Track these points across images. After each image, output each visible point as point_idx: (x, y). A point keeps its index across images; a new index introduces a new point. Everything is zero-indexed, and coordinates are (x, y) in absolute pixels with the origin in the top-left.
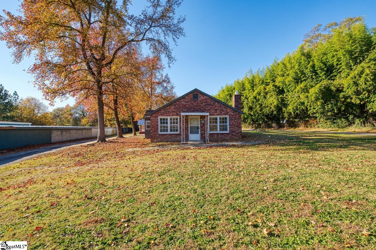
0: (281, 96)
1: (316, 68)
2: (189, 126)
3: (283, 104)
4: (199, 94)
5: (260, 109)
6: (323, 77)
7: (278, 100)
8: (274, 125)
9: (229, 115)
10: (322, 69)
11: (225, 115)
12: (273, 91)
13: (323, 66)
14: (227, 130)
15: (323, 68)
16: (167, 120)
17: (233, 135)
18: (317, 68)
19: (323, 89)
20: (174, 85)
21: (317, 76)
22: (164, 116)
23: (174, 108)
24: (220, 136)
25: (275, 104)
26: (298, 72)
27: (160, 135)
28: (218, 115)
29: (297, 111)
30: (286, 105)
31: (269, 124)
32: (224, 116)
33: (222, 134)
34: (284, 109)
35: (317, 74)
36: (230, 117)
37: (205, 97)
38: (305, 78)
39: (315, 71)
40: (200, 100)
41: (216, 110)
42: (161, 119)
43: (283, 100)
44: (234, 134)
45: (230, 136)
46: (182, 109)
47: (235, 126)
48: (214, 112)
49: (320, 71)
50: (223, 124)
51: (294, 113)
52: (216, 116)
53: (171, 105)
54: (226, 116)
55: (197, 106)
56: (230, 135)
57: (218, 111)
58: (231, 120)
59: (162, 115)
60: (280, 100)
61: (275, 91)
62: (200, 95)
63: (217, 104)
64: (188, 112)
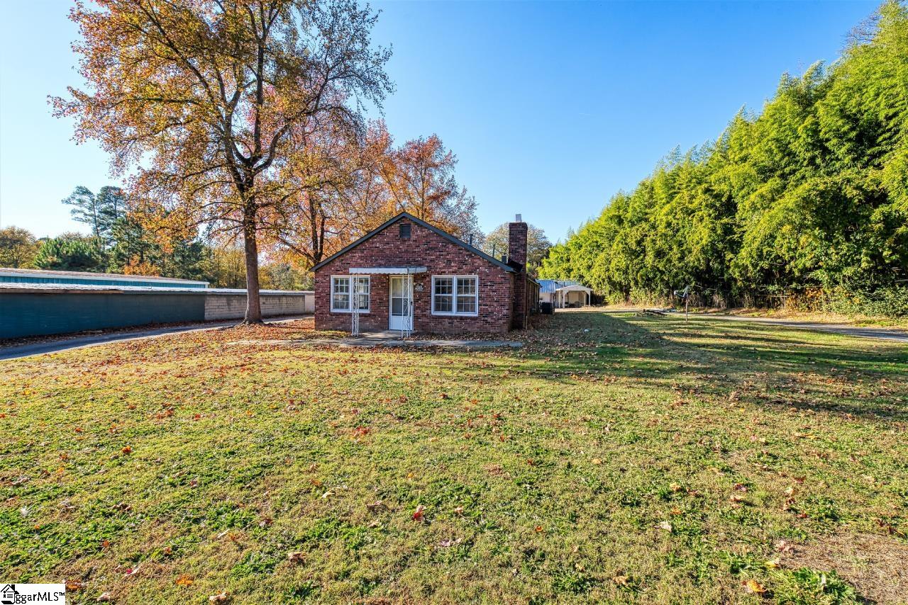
0: (725, 220)
1: (821, 134)
2: (391, 297)
3: (729, 240)
4: (412, 224)
5: (679, 255)
6: (847, 160)
7: (714, 230)
8: (717, 299)
9: (478, 274)
10: (841, 136)
11: (471, 273)
12: (707, 206)
13: (844, 124)
14: (473, 311)
15: (845, 133)
16: (347, 282)
17: (487, 322)
18: (826, 133)
19: (816, 196)
20: (477, 201)
21: (827, 158)
22: (341, 274)
23: (361, 258)
24: (456, 322)
25: (704, 242)
26: (773, 147)
27: (332, 315)
28: (454, 272)
29: (761, 263)
30: (735, 246)
31: (705, 297)
32: (467, 276)
33: (461, 318)
34: (729, 256)
35: (826, 151)
36: (481, 279)
37: (426, 232)
38: (793, 167)
39: (821, 141)
40: (414, 237)
41: (449, 261)
42: (336, 281)
43: (728, 230)
44: (489, 320)
45: (479, 324)
46: (377, 260)
47: (493, 300)
48: (444, 267)
49: (834, 141)
50: (467, 295)
51: (755, 266)
52: (450, 276)
53: (354, 251)
54: (473, 276)
55: (406, 251)
56: (481, 323)
57: (453, 264)
58: (482, 285)
59: (337, 272)
60: (719, 232)
61: (712, 206)
62: (414, 227)
63: (451, 246)
64: (389, 267)
